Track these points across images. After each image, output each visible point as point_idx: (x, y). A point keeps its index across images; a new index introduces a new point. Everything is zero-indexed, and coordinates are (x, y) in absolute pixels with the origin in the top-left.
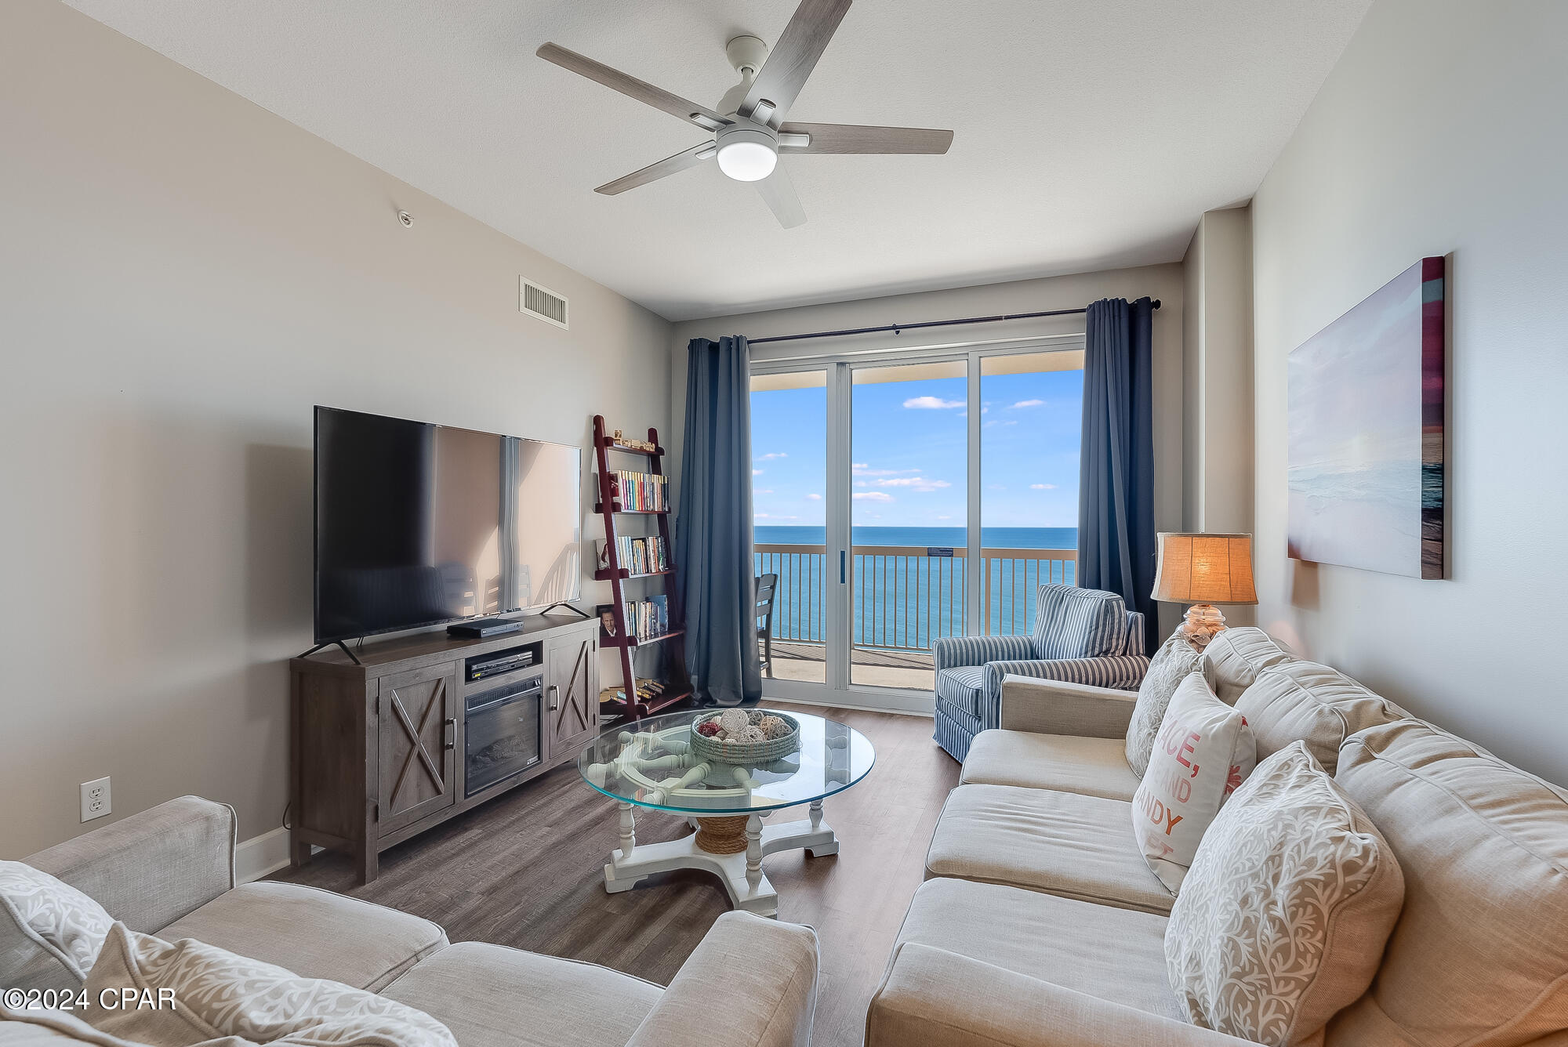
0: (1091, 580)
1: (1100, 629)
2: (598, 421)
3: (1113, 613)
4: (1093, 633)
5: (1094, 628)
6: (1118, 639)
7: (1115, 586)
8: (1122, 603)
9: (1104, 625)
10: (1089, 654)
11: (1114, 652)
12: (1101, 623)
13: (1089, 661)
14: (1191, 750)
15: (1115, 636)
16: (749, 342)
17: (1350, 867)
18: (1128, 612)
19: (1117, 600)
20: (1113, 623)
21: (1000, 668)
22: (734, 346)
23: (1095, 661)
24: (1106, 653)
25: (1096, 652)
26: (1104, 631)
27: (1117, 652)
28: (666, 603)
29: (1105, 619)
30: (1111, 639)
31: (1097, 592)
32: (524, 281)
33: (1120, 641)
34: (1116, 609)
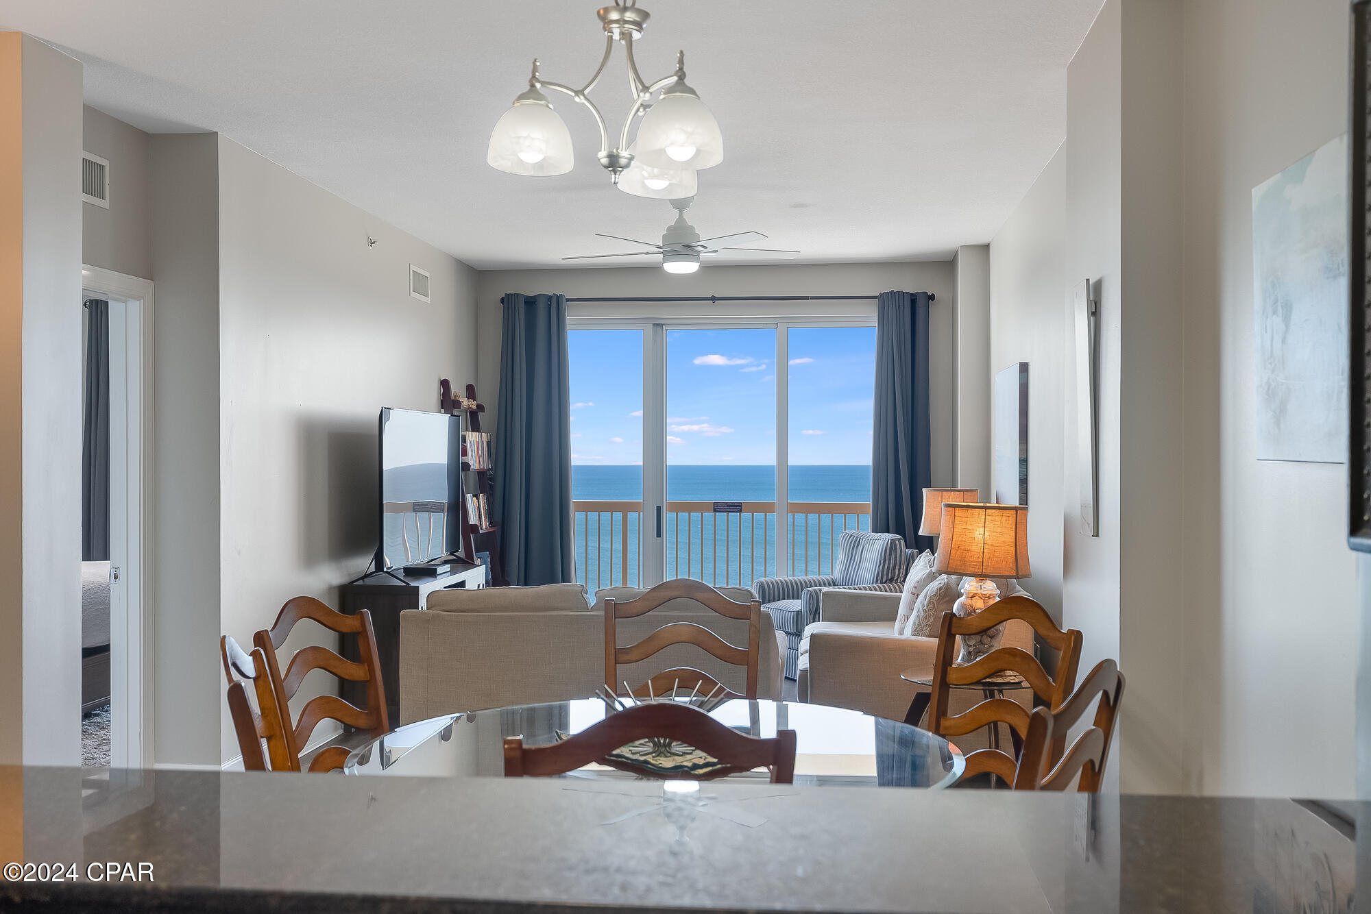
0: (881, 526)
1: (887, 562)
2: (445, 384)
3: (896, 552)
4: (882, 566)
5: (882, 561)
6: (899, 569)
7: (900, 530)
8: (902, 542)
9: (890, 559)
10: (879, 582)
11: (897, 579)
12: (887, 558)
13: (879, 586)
14: (916, 587)
15: (897, 567)
16: (568, 300)
17: (941, 589)
18: (907, 550)
19: (899, 540)
20: (896, 557)
21: (815, 591)
22: (554, 305)
23: (883, 586)
24: (891, 580)
25: (884, 580)
26: (889, 563)
27: (899, 579)
28: (489, 560)
29: (890, 555)
30: (895, 569)
31: (887, 535)
32: (413, 268)
33: (901, 570)
34: (898, 547)
